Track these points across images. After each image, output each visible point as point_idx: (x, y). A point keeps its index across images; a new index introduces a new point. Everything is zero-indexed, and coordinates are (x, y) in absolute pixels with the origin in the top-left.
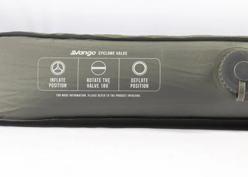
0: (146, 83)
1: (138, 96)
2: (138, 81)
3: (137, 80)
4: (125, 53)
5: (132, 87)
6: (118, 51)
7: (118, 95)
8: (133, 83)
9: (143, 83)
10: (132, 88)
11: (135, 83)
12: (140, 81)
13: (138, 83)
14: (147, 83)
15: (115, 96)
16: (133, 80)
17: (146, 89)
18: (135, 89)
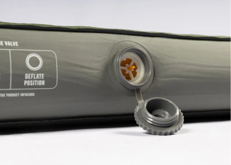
0: (41, 79)
1: (33, 94)
2: (33, 78)
3: (32, 76)
4: (16, 44)
5: (26, 84)
6: (7, 40)
7: (9, 95)
8: (27, 80)
9: (39, 80)
10: (27, 86)
11: (30, 80)
12: (36, 77)
13: (33, 79)
14: (43, 80)
15: (6, 95)
16: (27, 76)
17: (42, 86)
18: (30, 87)
